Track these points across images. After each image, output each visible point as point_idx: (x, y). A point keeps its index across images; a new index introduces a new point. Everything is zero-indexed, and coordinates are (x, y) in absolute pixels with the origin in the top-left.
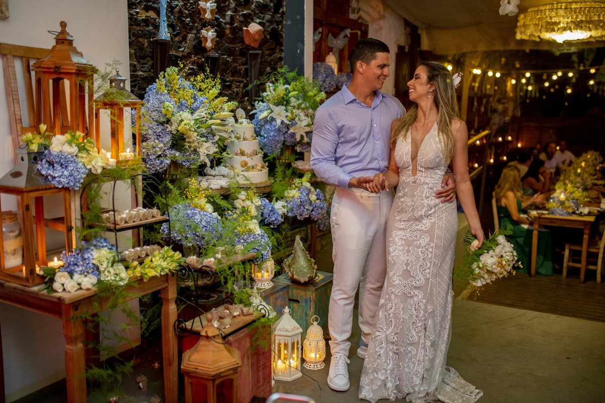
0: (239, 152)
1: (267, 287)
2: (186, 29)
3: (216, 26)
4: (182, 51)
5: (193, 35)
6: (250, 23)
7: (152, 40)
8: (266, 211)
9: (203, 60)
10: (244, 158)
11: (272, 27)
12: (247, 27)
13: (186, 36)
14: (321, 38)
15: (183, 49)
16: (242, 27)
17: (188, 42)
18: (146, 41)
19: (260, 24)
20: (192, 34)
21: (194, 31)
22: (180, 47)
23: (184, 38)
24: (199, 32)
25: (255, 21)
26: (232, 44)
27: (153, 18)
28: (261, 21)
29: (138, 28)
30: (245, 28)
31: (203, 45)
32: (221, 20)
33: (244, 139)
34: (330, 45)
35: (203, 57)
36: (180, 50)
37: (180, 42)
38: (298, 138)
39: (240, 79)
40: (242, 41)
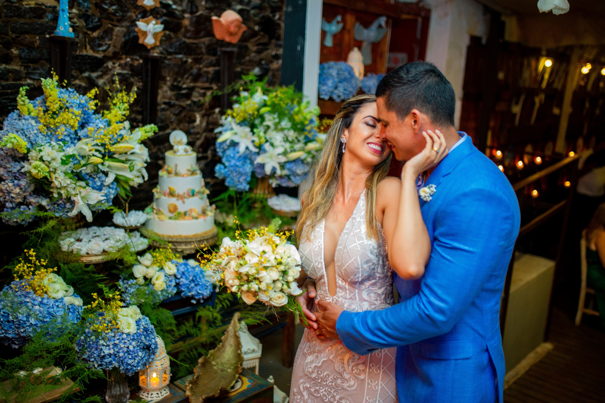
0: (168, 191)
1: (155, 398)
2: (113, 20)
3: (165, 15)
4: (104, 51)
5: (122, 29)
6: (225, 10)
7: (48, 36)
8: (183, 281)
9: (141, 61)
10: (173, 201)
11: (261, 15)
12: (219, 16)
13: (112, 30)
14: (344, 28)
15: (104, 48)
16: (211, 16)
17: (114, 38)
18: (38, 38)
19: (240, 12)
20: (122, 27)
21: (126, 24)
22: (100, 45)
23: (108, 33)
24: (133, 23)
25: (234, 7)
26: (194, 38)
27: (50, 7)
28: (244, 7)
29: (22, 21)
30: (214, 18)
31: (140, 41)
32: (174, 7)
33: (177, 174)
34: (358, 37)
35: (141, 57)
36: (101, 49)
37: (101, 38)
38: (268, 170)
39: (207, 85)
40: (211, 34)
